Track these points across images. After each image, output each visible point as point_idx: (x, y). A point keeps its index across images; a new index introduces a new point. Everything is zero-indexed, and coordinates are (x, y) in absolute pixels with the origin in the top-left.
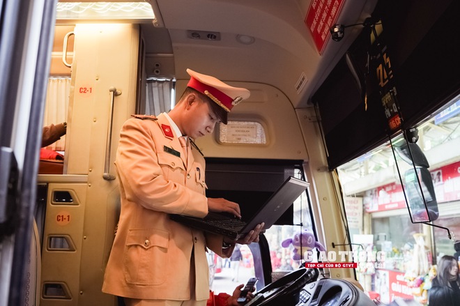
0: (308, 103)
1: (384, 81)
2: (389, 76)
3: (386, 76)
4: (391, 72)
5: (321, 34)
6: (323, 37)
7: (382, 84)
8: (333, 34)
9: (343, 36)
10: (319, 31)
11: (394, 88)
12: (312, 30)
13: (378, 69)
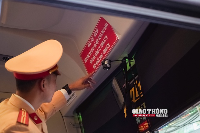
0: (73, 113)
1: (136, 98)
2: (140, 95)
3: (137, 95)
4: (141, 93)
5: (93, 64)
6: (94, 67)
7: (134, 101)
8: (104, 65)
9: (110, 67)
10: (91, 62)
11: (144, 104)
12: (86, 61)
13: (131, 91)
